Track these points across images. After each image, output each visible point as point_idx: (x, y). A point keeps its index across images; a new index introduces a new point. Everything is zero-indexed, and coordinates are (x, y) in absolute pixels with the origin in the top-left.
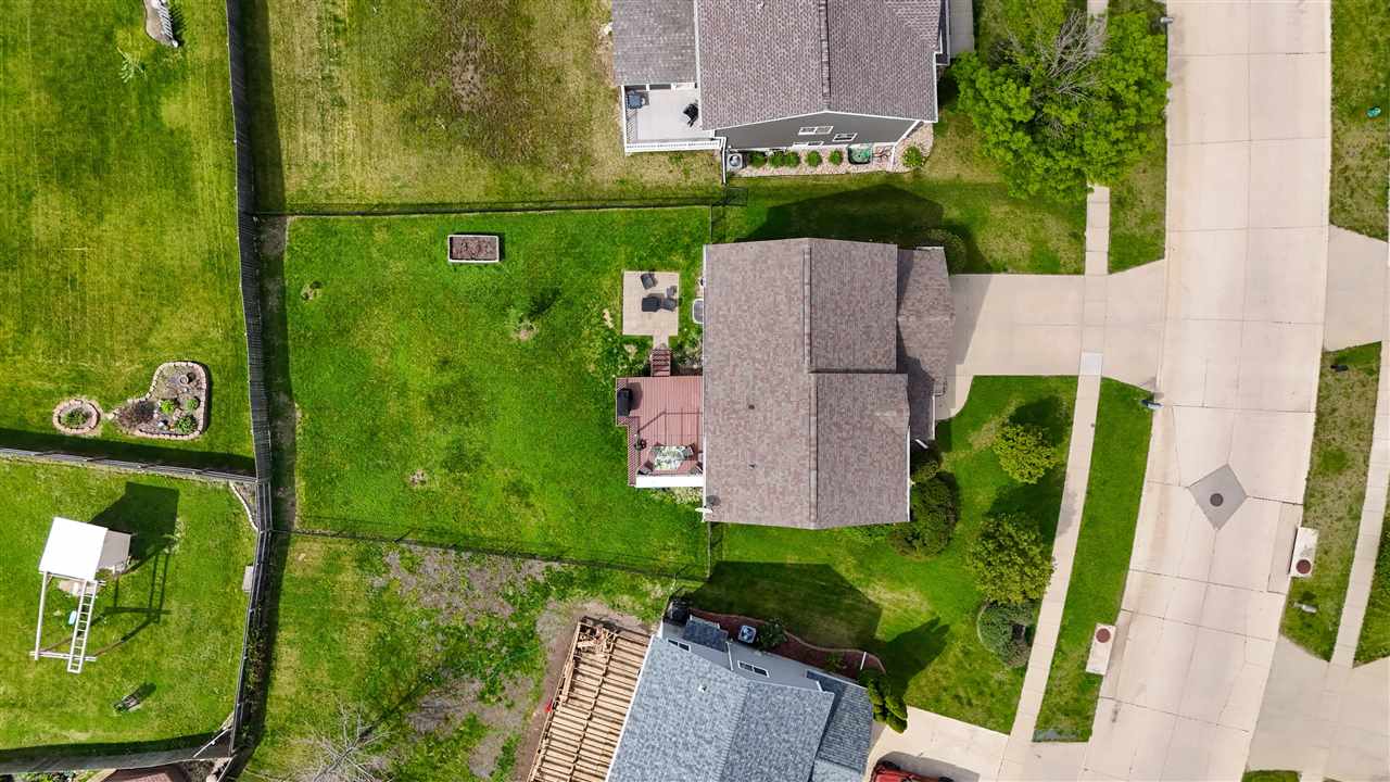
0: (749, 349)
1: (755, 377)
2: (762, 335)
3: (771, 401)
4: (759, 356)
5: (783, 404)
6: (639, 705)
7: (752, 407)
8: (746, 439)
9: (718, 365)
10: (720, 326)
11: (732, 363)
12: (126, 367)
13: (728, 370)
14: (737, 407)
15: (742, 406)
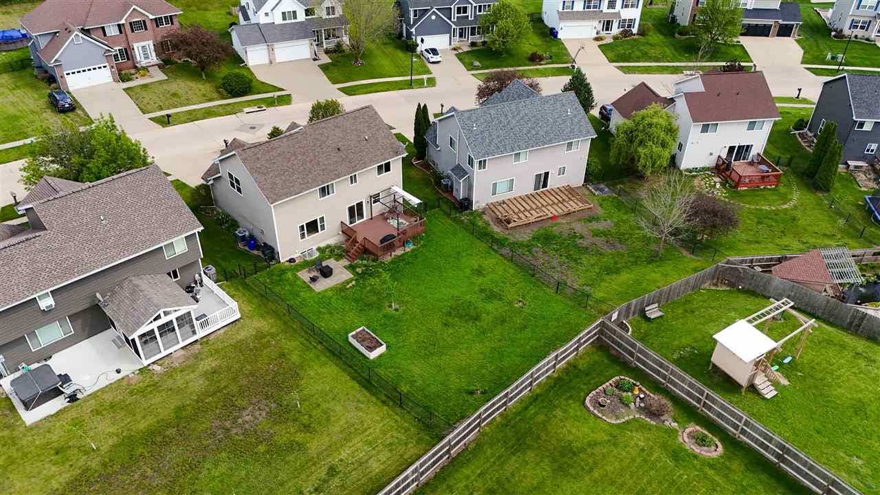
0: (311, 160)
1: (323, 153)
2: (300, 157)
3: (329, 141)
5: (326, 135)
6: (506, 150)
7: (339, 149)
8: (356, 147)
9: (330, 173)
10: (310, 181)
11: (324, 167)
12: (639, 439)
13: (328, 167)
14: (344, 157)
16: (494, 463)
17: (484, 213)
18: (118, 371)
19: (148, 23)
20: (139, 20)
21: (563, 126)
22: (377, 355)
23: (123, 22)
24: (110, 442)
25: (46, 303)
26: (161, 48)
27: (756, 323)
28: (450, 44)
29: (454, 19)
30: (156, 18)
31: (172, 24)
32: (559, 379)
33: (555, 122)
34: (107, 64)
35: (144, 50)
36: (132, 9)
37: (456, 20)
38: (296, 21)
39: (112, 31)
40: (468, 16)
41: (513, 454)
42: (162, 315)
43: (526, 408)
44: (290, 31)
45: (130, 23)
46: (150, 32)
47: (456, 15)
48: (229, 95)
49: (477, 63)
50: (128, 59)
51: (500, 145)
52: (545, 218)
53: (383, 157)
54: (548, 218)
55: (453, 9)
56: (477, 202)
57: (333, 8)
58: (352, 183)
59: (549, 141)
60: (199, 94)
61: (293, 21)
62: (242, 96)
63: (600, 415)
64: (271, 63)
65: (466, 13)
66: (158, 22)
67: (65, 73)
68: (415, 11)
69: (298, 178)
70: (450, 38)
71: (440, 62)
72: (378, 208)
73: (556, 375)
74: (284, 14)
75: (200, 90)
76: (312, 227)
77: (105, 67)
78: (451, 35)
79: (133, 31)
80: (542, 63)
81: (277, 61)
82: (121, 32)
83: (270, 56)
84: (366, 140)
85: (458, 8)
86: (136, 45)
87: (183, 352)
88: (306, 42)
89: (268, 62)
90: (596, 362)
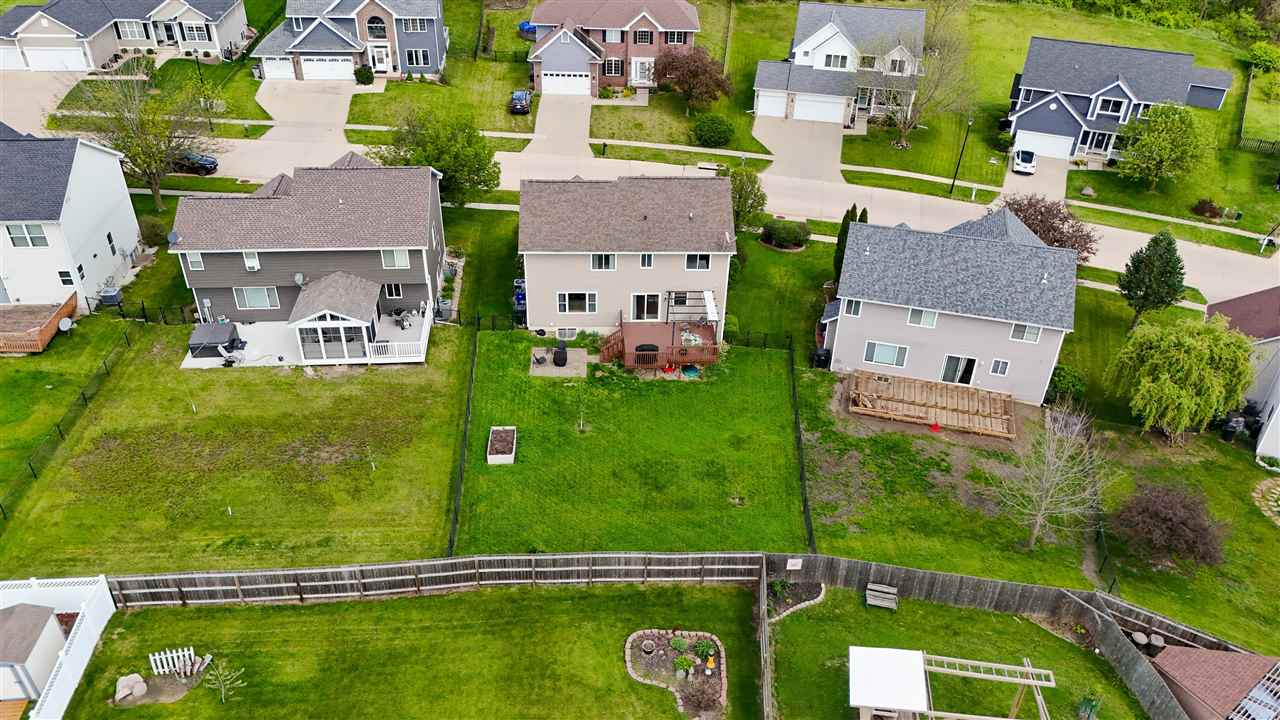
0: (601, 220)
1: (623, 215)
2: (590, 211)
3: (640, 205)
4: (606, 212)
6: (896, 298)
7: (645, 218)
8: (670, 221)
9: (614, 242)
10: (583, 242)
13: (617, 234)
14: (646, 229)
15: (645, 225)
16: (455, 627)
17: (841, 380)
18: (281, 359)
19: (656, 36)
20: (646, 30)
21: (1019, 296)
22: (498, 463)
23: (626, 29)
24: (210, 413)
25: (253, 263)
26: (661, 70)
27: (934, 669)
28: (1072, 154)
29: (1092, 116)
30: (666, 33)
31: (685, 43)
32: (642, 594)
33: (1010, 284)
34: (589, 74)
35: (640, 67)
36: (641, 15)
37: (1094, 118)
38: (843, 70)
39: (613, 37)
40: (1119, 117)
41: (485, 633)
42: (328, 317)
43: (559, 600)
44: (826, 83)
45: (635, 32)
46: (655, 47)
47: (1098, 111)
48: (697, 143)
49: (1089, 191)
50: (622, 74)
51: (891, 289)
52: (918, 421)
53: (697, 246)
54: (925, 424)
55: (1093, 102)
56: (837, 361)
57: (902, 63)
58: (643, 265)
59: (978, 310)
60: (667, 131)
61: (839, 69)
62: (711, 147)
63: (628, 658)
64: (786, 117)
65: (1118, 111)
66: (668, 36)
67: (543, 72)
68: (1029, 92)
69: (570, 234)
70: (1075, 145)
71: (1030, 174)
72: (679, 314)
73: (642, 588)
74: (829, 57)
75: (671, 128)
76: (577, 301)
77: (587, 76)
78: (1077, 139)
79: (635, 43)
80: (1214, 220)
81: (795, 118)
82: (622, 41)
83: (787, 109)
84: (690, 218)
85: (1104, 100)
86: (634, 60)
87: (345, 368)
88: (842, 100)
89: (783, 115)
90: (716, 607)
